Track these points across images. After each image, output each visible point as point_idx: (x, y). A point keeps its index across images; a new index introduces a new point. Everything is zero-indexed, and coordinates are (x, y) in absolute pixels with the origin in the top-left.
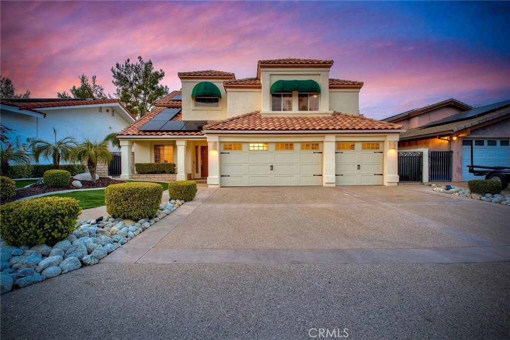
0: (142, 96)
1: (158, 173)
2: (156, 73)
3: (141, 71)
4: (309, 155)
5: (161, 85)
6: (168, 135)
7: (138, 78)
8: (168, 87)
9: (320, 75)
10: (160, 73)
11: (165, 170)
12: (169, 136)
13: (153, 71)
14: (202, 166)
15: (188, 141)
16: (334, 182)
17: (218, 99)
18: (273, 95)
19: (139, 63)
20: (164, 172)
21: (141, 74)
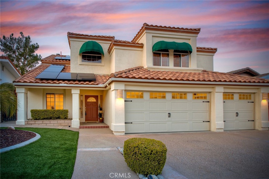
0: (23, 61)
1: (54, 119)
2: (33, 46)
3: (22, 42)
4: (199, 103)
5: (37, 54)
6: (64, 83)
7: (19, 47)
8: (41, 56)
9: (190, 39)
10: (36, 45)
11: (61, 116)
12: (66, 85)
13: (31, 44)
14: (85, 112)
15: (80, 90)
16: (223, 127)
17: (101, 56)
18: (154, 53)
19: (21, 37)
20: (59, 118)
21: (22, 44)
